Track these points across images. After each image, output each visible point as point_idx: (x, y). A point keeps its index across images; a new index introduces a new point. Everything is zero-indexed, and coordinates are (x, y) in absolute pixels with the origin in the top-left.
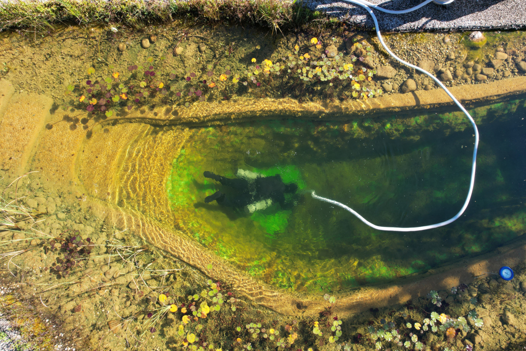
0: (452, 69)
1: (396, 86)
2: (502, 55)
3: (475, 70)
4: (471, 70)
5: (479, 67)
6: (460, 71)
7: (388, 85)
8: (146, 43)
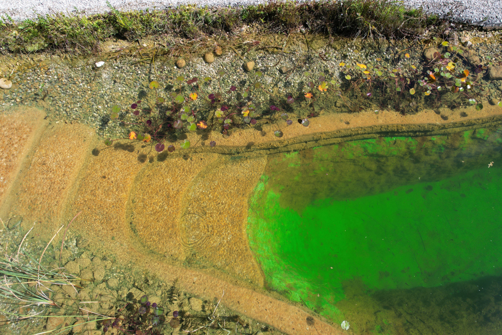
8: (210, 57)
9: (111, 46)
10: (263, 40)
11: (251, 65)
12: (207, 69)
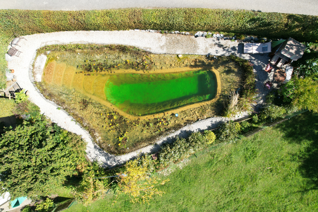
0: (174, 64)
1: (160, 68)
2: (186, 61)
3: (180, 64)
4: (179, 64)
5: (181, 64)
6: (176, 65)
7: (158, 67)
8: (98, 55)
9: (77, 50)
10: (109, 52)
11: (106, 57)
12: (98, 57)
